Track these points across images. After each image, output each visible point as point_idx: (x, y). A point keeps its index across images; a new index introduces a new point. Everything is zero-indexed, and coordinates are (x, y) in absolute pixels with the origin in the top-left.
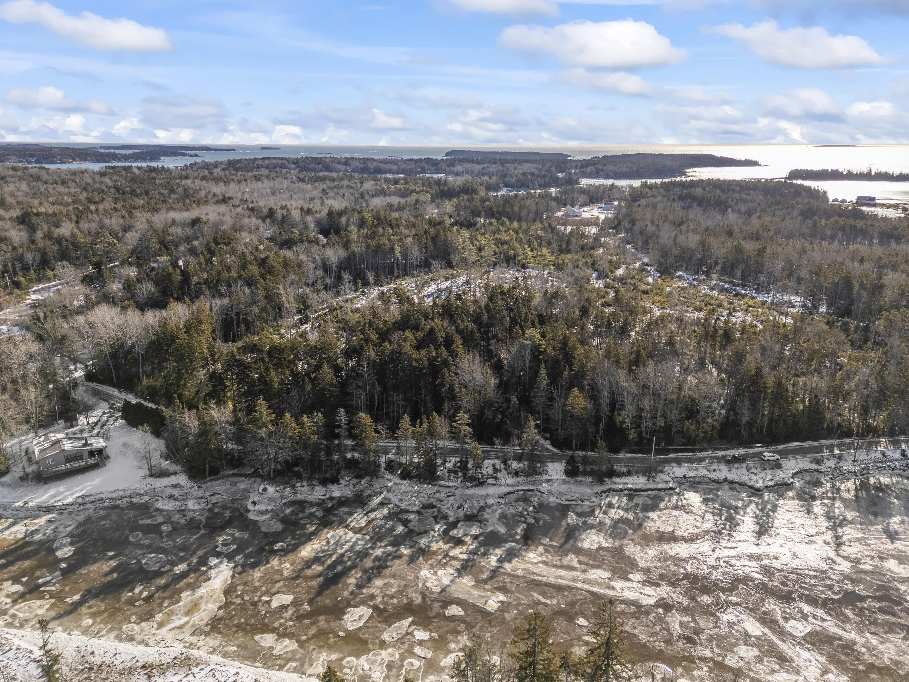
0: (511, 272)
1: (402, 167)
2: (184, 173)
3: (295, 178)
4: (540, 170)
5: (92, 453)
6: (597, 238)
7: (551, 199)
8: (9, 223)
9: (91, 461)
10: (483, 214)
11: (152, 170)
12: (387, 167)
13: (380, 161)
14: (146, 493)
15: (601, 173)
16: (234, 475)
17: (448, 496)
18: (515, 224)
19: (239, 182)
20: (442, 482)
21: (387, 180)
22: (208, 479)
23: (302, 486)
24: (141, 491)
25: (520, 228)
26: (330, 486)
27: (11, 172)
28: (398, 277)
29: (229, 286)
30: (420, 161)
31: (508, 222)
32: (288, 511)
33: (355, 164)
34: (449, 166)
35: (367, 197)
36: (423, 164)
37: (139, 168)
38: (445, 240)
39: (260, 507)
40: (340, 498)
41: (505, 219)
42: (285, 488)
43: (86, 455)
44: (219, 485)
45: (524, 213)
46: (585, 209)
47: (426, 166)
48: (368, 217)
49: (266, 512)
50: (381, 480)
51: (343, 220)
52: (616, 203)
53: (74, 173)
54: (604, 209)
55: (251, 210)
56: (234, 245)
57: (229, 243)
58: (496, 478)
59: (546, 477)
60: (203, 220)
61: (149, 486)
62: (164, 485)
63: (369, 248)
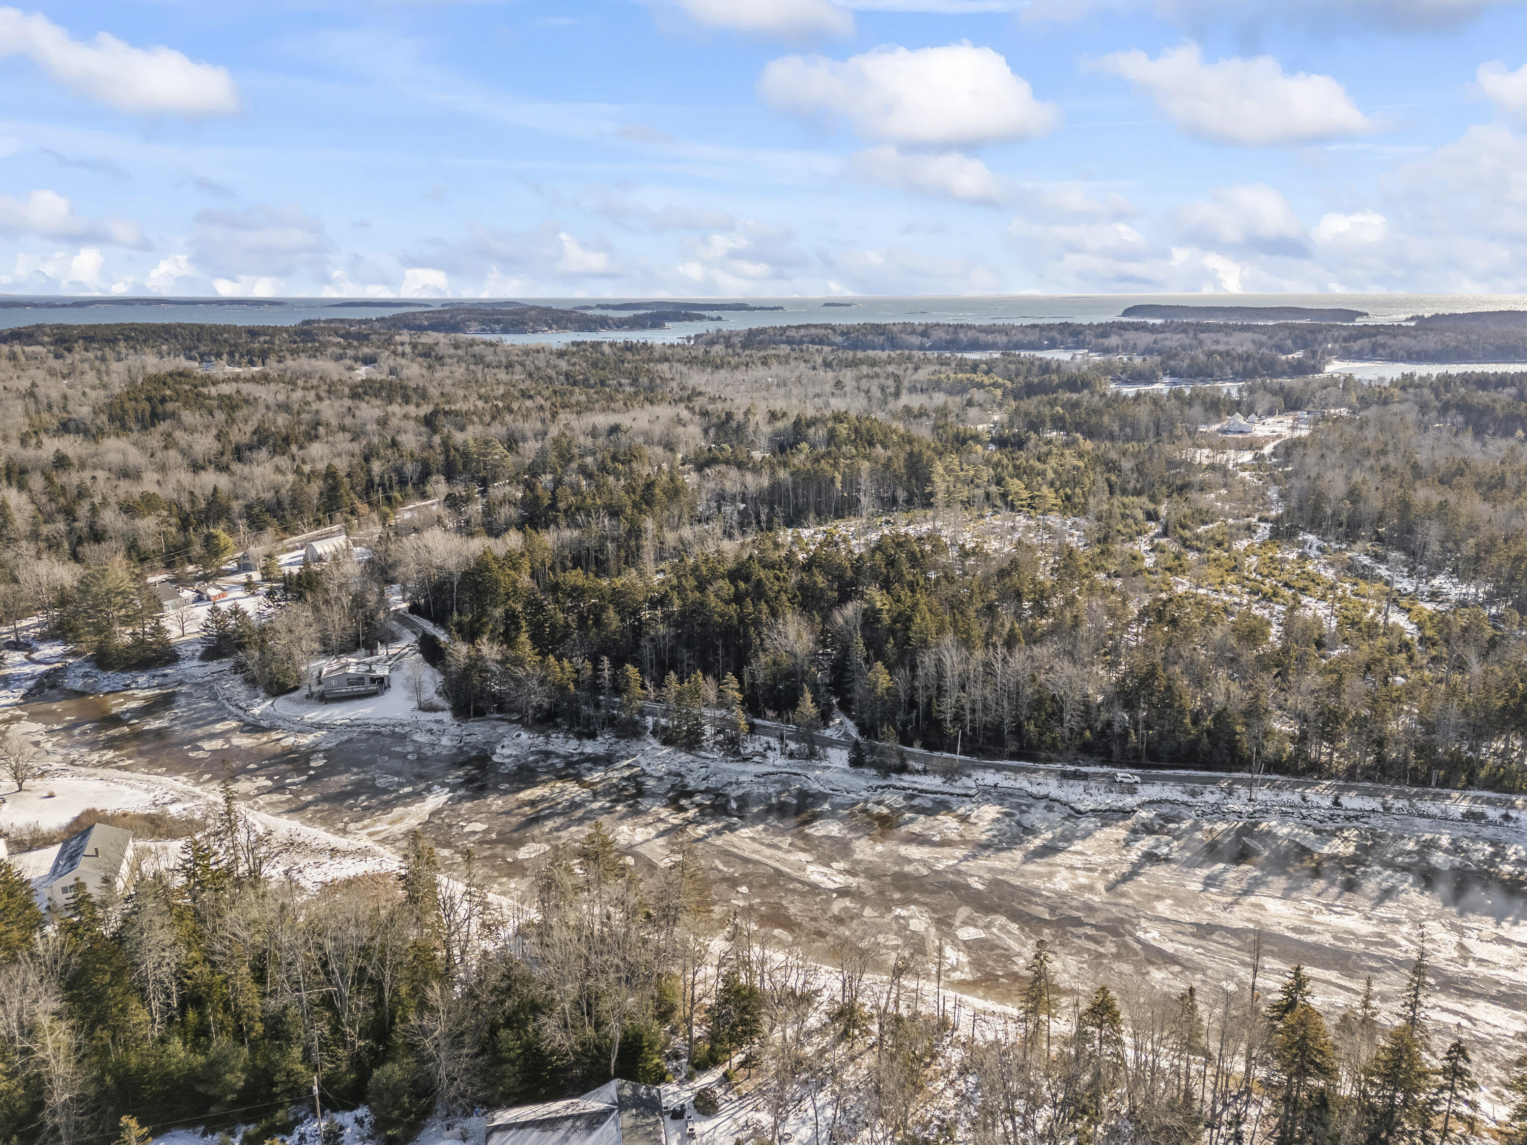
1: (1015, 339)
2: (669, 352)
3: (819, 360)
4: (1261, 345)
5: (373, 680)
8: (412, 423)
9: (374, 687)
11: (629, 347)
12: (990, 338)
13: (983, 330)
14: (409, 725)
16: (499, 719)
19: (736, 367)
20: (703, 753)
21: (961, 366)
22: (471, 719)
24: (406, 722)
26: (585, 741)
27: (452, 351)
28: (838, 516)
29: (588, 515)
30: (1050, 327)
31: (1081, 440)
32: (531, 758)
33: (939, 334)
34: (1097, 337)
36: (1054, 334)
37: (612, 345)
39: (506, 752)
43: (367, 681)
46: (1269, 420)
47: (1058, 337)
48: (844, 429)
49: (510, 756)
51: (810, 430)
53: (527, 352)
54: (1302, 421)
55: (705, 414)
56: (634, 465)
57: (630, 461)
58: (765, 757)
59: (825, 763)
60: (624, 428)
61: (414, 718)
62: (429, 719)
63: (798, 475)
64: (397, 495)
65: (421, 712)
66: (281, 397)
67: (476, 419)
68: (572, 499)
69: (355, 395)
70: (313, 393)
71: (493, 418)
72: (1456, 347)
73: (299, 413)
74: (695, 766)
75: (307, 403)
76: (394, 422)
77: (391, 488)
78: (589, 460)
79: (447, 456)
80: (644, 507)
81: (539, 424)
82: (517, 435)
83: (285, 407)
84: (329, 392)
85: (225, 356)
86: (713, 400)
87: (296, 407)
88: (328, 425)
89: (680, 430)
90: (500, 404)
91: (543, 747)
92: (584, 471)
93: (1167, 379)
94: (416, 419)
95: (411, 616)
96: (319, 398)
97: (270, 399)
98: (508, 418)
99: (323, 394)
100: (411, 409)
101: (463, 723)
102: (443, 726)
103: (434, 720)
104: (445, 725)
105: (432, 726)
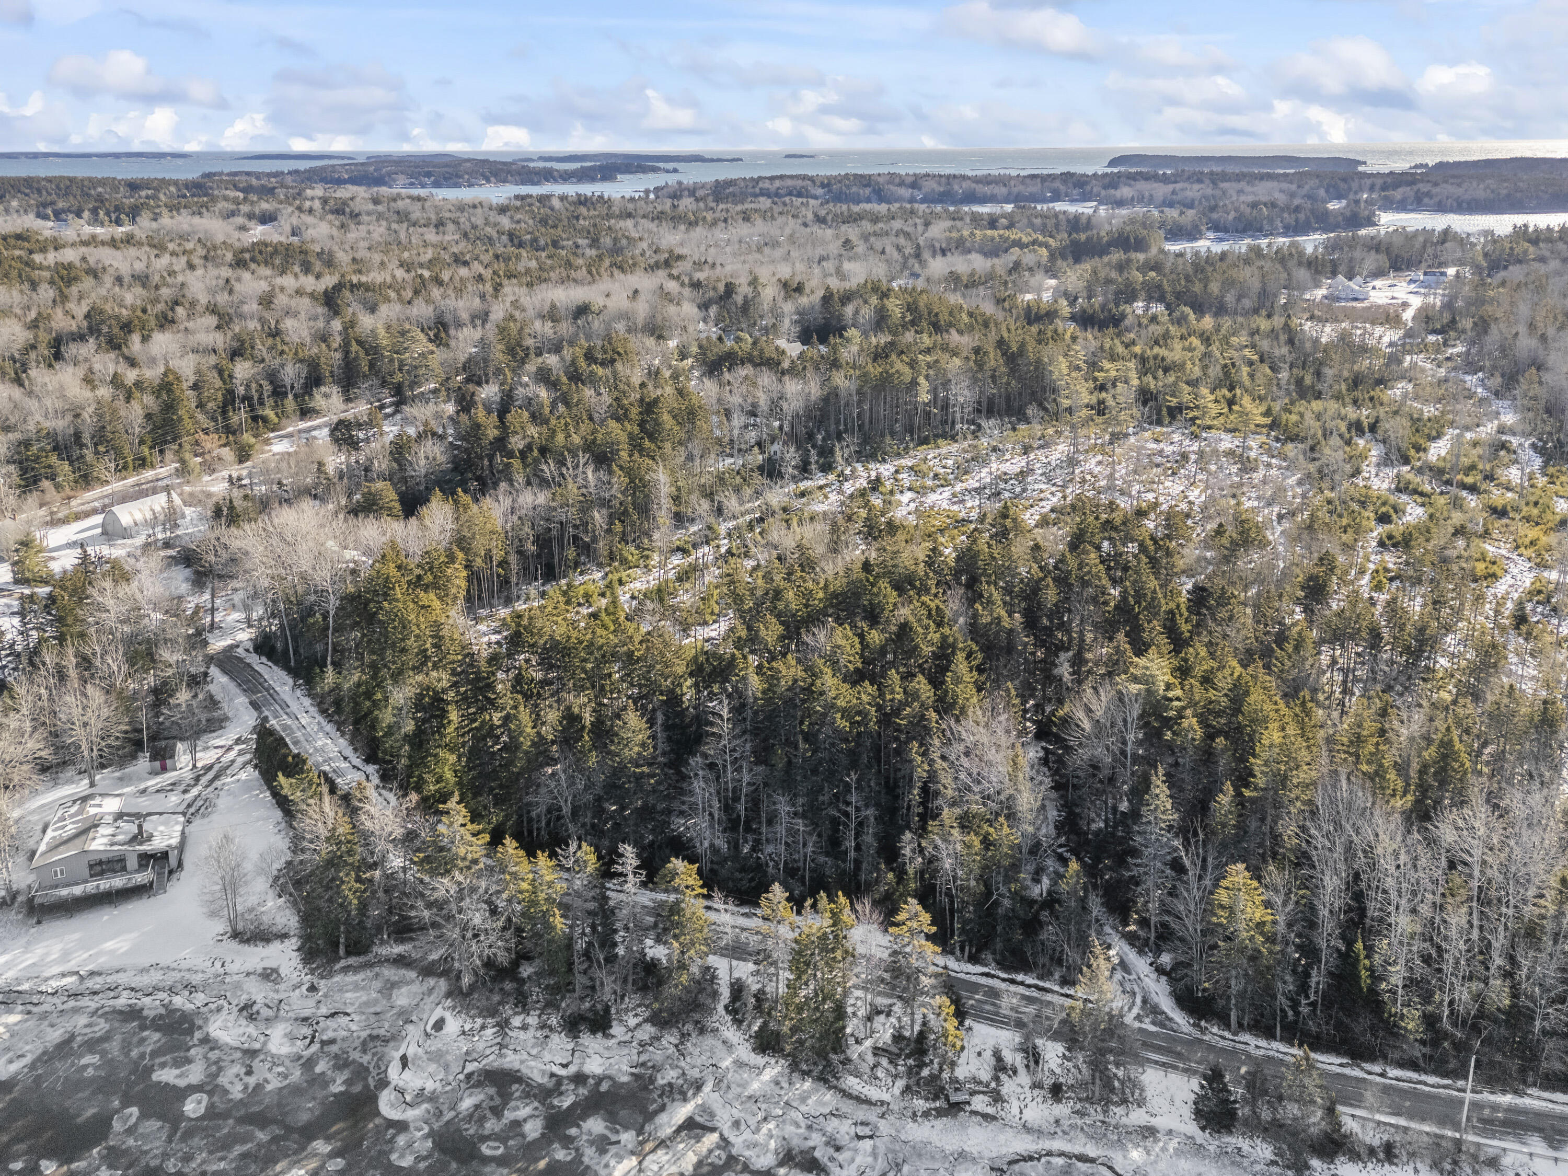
0: (1176, 437)
1: (1015, 190)
2: (630, 206)
3: (810, 216)
4: (1292, 195)
5: (145, 859)
6: (1394, 359)
7: (1300, 264)
8: (306, 301)
9: (140, 878)
10: (1143, 294)
11: (582, 201)
12: (987, 190)
13: (977, 180)
14: (204, 987)
15: (1426, 200)
16: (401, 961)
17: (859, 1138)
18: (1208, 322)
19: (714, 223)
20: (852, 1083)
21: (976, 219)
22: (343, 963)
23: (525, 1027)
24: (196, 979)
25: (1217, 329)
26: (586, 1039)
27: (371, 207)
28: (924, 441)
29: (560, 463)
30: (1052, 177)
31: (1191, 318)
32: (467, 1104)
33: (930, 186)
34: (1105, 187)
35: (926, 255)
36: (1057, 184)
37: (563, 198)
38: (1039, 361)
39: (412, 1080)
40: (600, 1080)
41: (1187, 310)
42: (483, 1027)
43: (132, 863)
44: (356, 987)
45: (1230, 298)
46: (1378, 283)
47: (1062, 188)
48: (894, 306)
49: (421, 1096)
50: (709, 1041)
51: (849, 310)
52: (1451, 271)
53: (461, 207)
54: (1423, 284)
55: (696, 285)
56: (619, 366)
57: (613, 361)
58: (997, 1098)
59: (1137, 1117)
60: (595, 308)
61: (218, 964)
62: (249, 967)
63: (866, 382)
64: (270, 413)
65: (234, 945)
66: (139, 266)
67: (393, 295)
68: (533, 431)
69: (239, 263)
70: (183, 260)
71: (416, 292)
72: (1508, 196)
73: (157, 287)
74: (843, 1129)
75: (172, 273)
76: (281, 300)
77: (262, 403)
78: (552, 360)
79: (347, 353)
80: (647, 444)
81: (477, 301)
82: (448, 318)
83: (142, 279)
84: (206, 258)
85: (86, 214)
86: (699, 265)
87: (156, 279)
88: (193, 304)
89: (672, 309)
90: (426, 274)
91: (493, 1061)
92: (544, 376)
93: (1211, 235)
94: (312, 295)
95: (254, 660)
96: (191, 267)
97: (125, 270)
98: (436, 292)
99: (197, 261)
100: (308, 282)
101: (322, 978)
102: (277, 991)
103: (260, 971)
104: (282, 987)
105: (253, 990)
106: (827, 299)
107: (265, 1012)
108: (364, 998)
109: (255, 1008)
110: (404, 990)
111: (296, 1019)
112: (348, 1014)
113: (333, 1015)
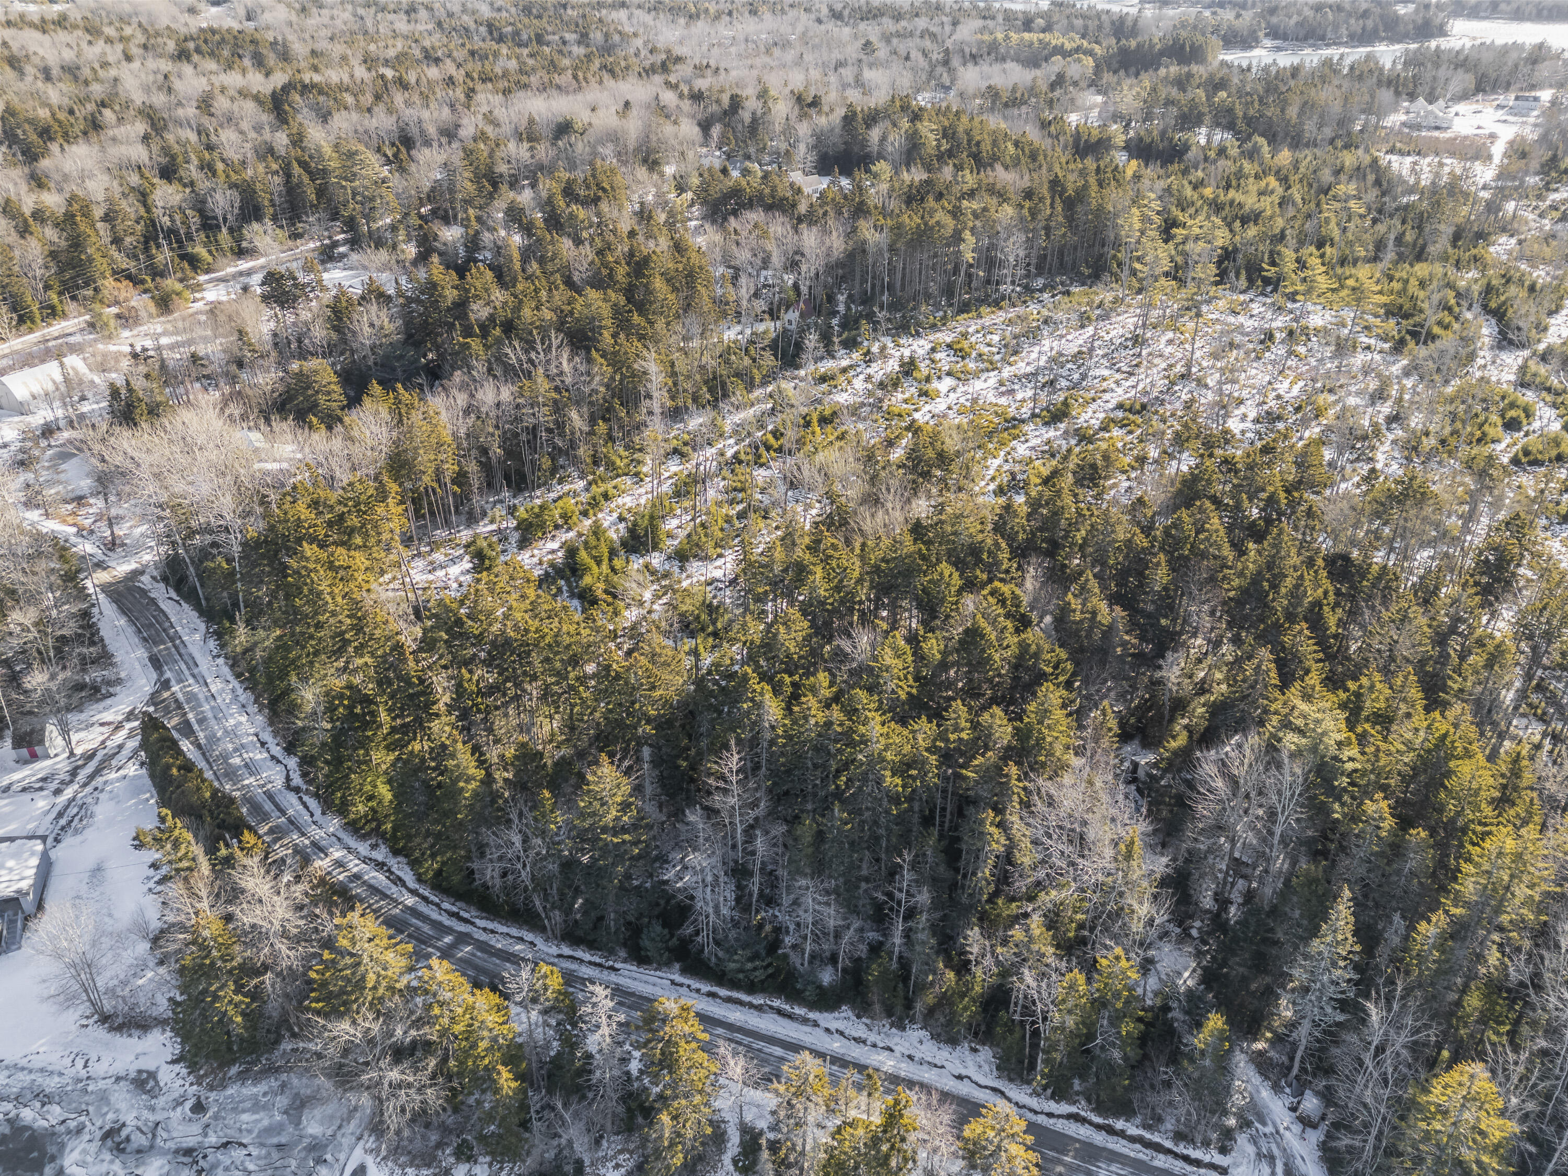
0: (1256, 308)
6: (1492, 207)
7: (1379, 83)
8: (250, 106)
10: (1207, 119)
14: (62, 1095)
18: (1285, 156)
19: (717, 17)
21: (1007, 18)
24: (53, 1084)
25: (1296, 165)
28: (964, 308)
31: (1266, 151)
35: (956, 62)
38: (1100, 208)
41: (1261, 141)
45: (1310, 127)
46: (1461, 107)
48: (929, 131)
51: (875, 134)
52: (1546, 95)
54: (1513, 111)
55: (697, 97)
56: (604, 206)
57: (596, 200)
60: (578, 126)
61: (80, 1063)
62: (119, 1068)
63: (899, 236)
64: (200, 250)
65: (100, 1033)
66: (68, 55)
67: (349, 99)
68: (499, 295)
69: (182, 55)
70: (119, 47)
71: (378, 97)
73: (86, 83)
75: (105, 65)
76: (221, 104)
77: (190, 238)
78: (525, 197)
79: (288, 176)
80: (636, 318)
81: (446, 111)
82: (414, 131)
83: (71, 71)
84: (145, 47)
86: (701, 69)
87: (86, 72)
88: (127, 105)
89: (668, 129)
90: (389, 73)
92: (517, 218)
94: (257, 98)
95: (163, 597)
96: (128, 58)
97: (52, 60)
98: (399, 98)
99: (135, 51)
100: (257, 82)
101: (211, 1088)
102: (152, 1109)
103: (133, 1075)
104: (161, 1101)
105: (123, 1106)
106: (849, 119)
107: (139, 1140)
108: (266, 1122)
109: (124, 1133)
110: (318, 1112)
111: (177, 1152)
112: (245, 1146)
113: (225, 1145)
